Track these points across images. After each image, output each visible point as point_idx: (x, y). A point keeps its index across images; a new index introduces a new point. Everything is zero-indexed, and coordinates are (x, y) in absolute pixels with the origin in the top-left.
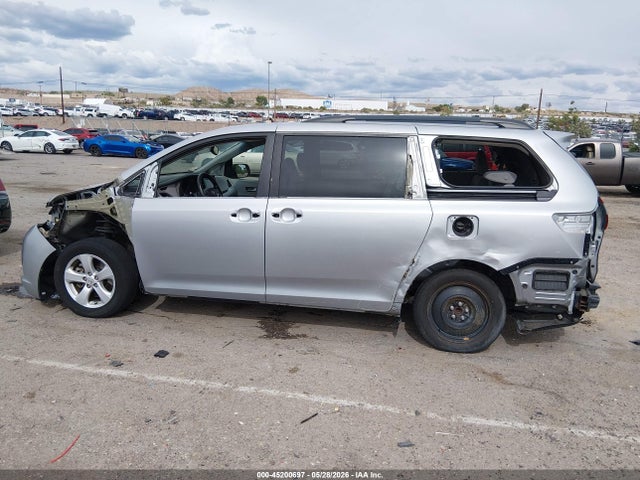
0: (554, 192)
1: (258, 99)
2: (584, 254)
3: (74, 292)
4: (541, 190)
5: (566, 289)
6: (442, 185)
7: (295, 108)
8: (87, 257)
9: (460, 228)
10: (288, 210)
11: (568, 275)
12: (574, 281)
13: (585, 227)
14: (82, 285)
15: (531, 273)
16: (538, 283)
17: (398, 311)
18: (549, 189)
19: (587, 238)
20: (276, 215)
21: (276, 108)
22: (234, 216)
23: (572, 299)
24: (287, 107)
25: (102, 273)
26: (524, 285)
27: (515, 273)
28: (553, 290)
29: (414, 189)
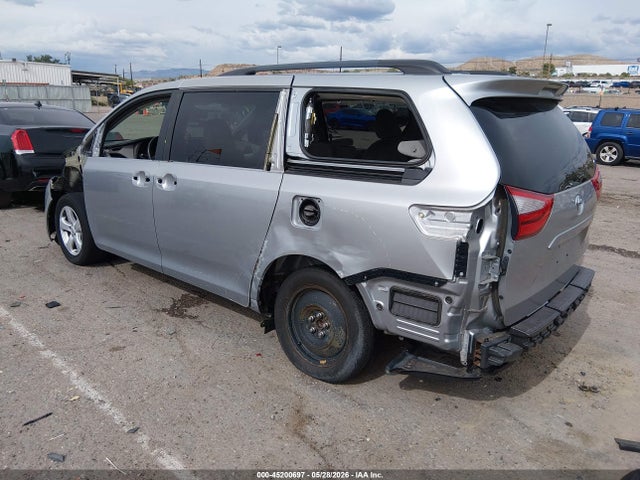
0: (429, 171)
1: (545, 67)
2: (456, 274)
3: (66, 238)
4: (414, 167)
5: (436, 323)
6: (300, 154)
7: (589, 76)
8: (68, 210)
9: (308, 214)
10: (169, 176)
11: (438, 301)
12: (450, 314)
13: (459, 231)
14: (69, 233)
15: (387, 289)
16: (396, 306)
17: (257, 309)
18: (423, 167)
19: (462, 249)
20: (160, 181)
21: (564, 76)
22: (136, 178)
23: (466, 342)
24: (579, 74)
25: (76, 224)
26: (378, 305)
27: (364, 284)
28: (419, 322)
29: (273, 157)
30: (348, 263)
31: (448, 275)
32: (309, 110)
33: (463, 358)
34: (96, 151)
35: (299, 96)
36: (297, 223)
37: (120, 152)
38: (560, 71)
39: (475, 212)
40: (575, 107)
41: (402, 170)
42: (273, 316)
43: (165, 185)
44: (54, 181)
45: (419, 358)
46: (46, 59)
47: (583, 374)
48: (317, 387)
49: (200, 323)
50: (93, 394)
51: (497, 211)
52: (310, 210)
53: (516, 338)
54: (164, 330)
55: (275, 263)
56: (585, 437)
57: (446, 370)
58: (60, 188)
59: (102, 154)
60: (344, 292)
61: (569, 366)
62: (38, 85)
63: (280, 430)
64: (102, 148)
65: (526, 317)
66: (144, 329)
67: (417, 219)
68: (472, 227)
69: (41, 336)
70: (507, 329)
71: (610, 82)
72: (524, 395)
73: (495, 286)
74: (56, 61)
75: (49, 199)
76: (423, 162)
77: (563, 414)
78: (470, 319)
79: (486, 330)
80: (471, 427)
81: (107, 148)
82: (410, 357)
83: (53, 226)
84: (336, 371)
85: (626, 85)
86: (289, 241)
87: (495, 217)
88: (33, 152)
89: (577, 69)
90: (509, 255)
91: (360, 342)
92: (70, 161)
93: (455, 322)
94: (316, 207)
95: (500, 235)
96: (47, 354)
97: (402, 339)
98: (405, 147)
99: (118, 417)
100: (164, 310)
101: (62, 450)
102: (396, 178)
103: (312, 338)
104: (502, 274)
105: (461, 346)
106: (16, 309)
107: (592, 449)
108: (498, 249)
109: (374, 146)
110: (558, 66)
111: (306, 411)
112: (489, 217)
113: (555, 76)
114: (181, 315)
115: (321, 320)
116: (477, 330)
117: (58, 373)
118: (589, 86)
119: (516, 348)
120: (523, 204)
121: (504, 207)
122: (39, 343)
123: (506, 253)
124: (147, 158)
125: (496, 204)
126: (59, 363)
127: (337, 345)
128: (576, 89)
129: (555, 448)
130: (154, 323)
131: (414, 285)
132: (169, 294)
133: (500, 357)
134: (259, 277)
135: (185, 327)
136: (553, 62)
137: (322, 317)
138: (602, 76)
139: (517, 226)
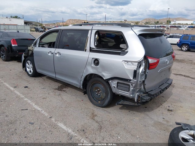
1: (168, 21)
2: (134, 78)
3: (28, 70)
4: (123, 51)
5: (129, 91)
6: (94, 47)
7: (181, 24)
8: (29, 62)
9: (96, 63)
10: (58, 53)
11: (129, 85)
12: (132, 89)
13: (135, 67)
14: (29, 68)
15: (116, 82)
16: (118, 87)
17: (82, 88)
18: (126, 51)
19: (135, 72)
20: (56, 54)
21: (174, 24)
22: (49, 53)
23: (136, 96)
24: (178, 24)
25: (31, 66)
26: (114, 86)
27: (110, 81)
28: (124, 91)
29: (87, 48)
30: (106, 76)
31: (132, 79)
32: (97, 36)
33: (136, 100)
34: (37, 45)
35: (94, 32)
36: (93, 65)
37: (44, 46)
38: (172, 23)
39: (138, 62)
40: (176, 34)
41: (121, 52)
42: (86, 90)
43: (57, 55)
44: (25, 53)
45: (125, 101)
46: (16, 17)
47: (169, 107)
48: (98, 108)
49: (66, 92)
50: (39, 109)
51: (145, 62)
52: (96, 62)
53: (149, 95)
54: (57, 94)
55: (87, 76)
56: (167, 121)
57: (131, 104)
58: (26, 55)
59: (39, 46)
60: (105, 83)
61: (166, 105)
62: (14, 25)
63: (88, 118)
64: (39, 44)
65: (152, 90)
66: (51, 93)
67: (124, 64)
68: (138, 66)
69: (23, 95)
70: (147, 93)
71: (188, 26)
72: (153, 111)
73: (144, 81)
74: (19, 18)
75: (23, 58)
76: (126, 50)
77: (162, 116)
78: (137, 90)
79: (142, 93)
80: (138, 118)
81: (40, 45)
82: (122, 101)
83: (24, 66)
84: (103, 104)
85: (192, 27)
86: (91, 70)
87: (144, 64)
88: (17, 45)
89: (177, 22)
90: (147, 74)
91: (109, 96)
92: (29, 48)
93: (134, 91)
94: (98, 61)
95: (145, 69)
96: (26, 99)
97: (120, 95)
98: (122, 46)
99: (46, 114)
100: (56, 89)
101: (32, 122)
102: (119, 54)
103: (96, 96)
104: (145, 78)
105: (135, 97)
106: (16, 88)
107: (169, 124)
108: (144, 72)
109: (114, 45)
110: (172, 21)
111: (95, 114)
112: (142, 64)
113: (170, 24)
114: (61, 90)
115: (99, 91)
116: (139, 93)
117: (29, 104)
118: (181, 27)
119: (149, 98)
120: (151, 61)
121: (146, 61)
122: (23, 97)
123: (146, 73)
124: (51, 48)
125: (144, 61)
126: (29, 101)
127: (103, 97)
128: (177, 28)
129: (159, 124)
130: (54, 92)
131: (123, 81)
132: (57, 85)
133: (145, 100)
134: (83, 80)
135: (62, 93)
136: (170, 20)
137: (99, 90)
138: (185, 24)
139: (149, 66)
